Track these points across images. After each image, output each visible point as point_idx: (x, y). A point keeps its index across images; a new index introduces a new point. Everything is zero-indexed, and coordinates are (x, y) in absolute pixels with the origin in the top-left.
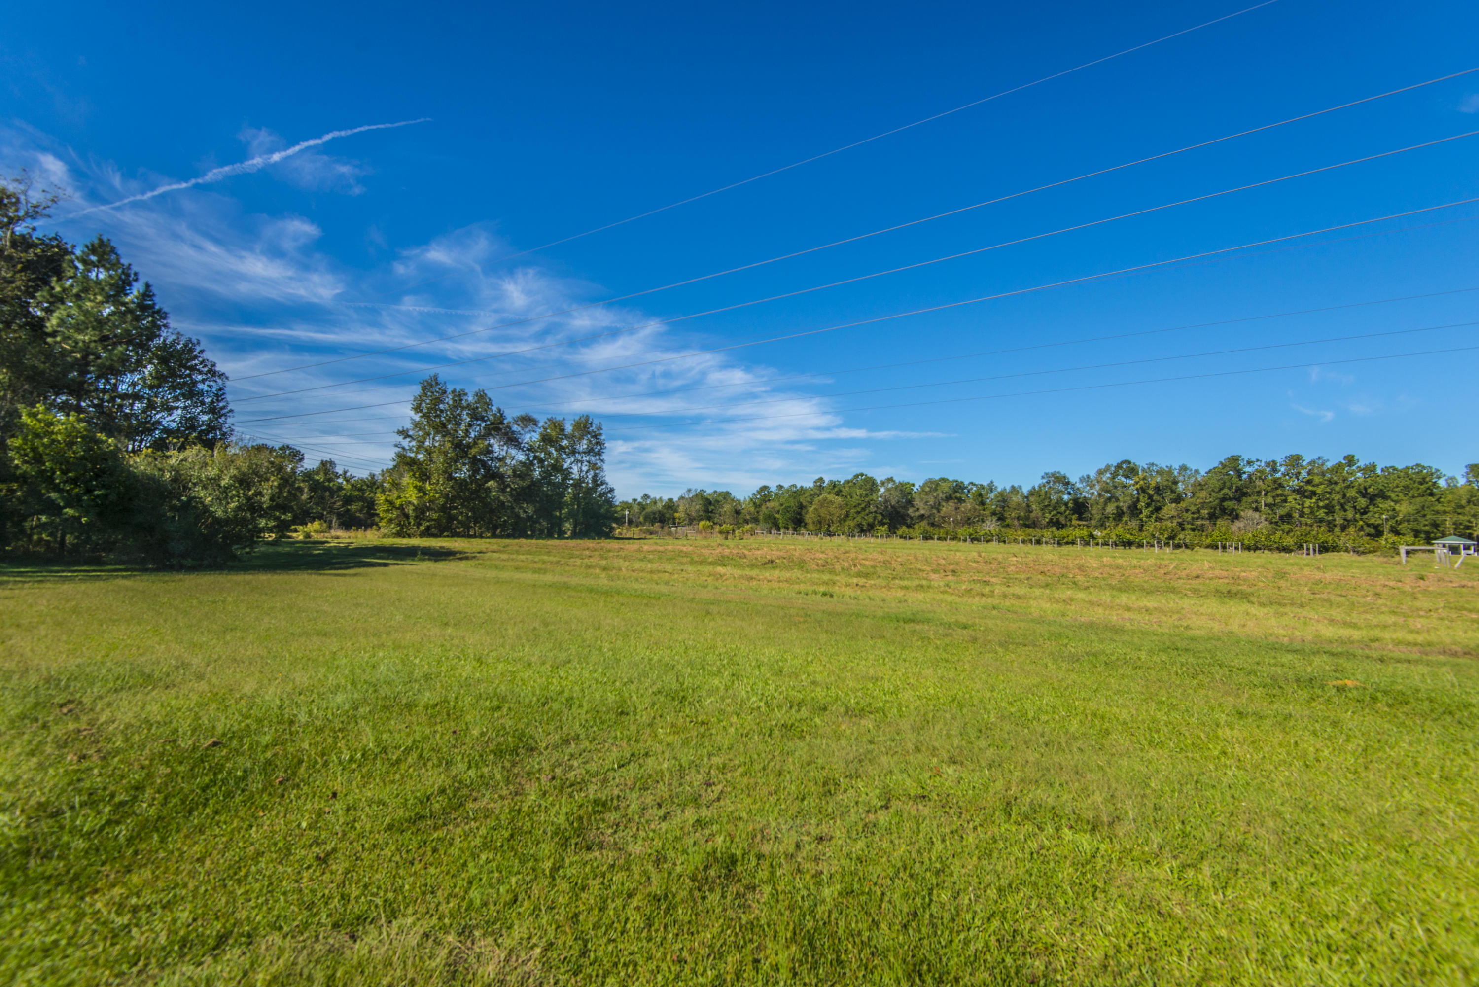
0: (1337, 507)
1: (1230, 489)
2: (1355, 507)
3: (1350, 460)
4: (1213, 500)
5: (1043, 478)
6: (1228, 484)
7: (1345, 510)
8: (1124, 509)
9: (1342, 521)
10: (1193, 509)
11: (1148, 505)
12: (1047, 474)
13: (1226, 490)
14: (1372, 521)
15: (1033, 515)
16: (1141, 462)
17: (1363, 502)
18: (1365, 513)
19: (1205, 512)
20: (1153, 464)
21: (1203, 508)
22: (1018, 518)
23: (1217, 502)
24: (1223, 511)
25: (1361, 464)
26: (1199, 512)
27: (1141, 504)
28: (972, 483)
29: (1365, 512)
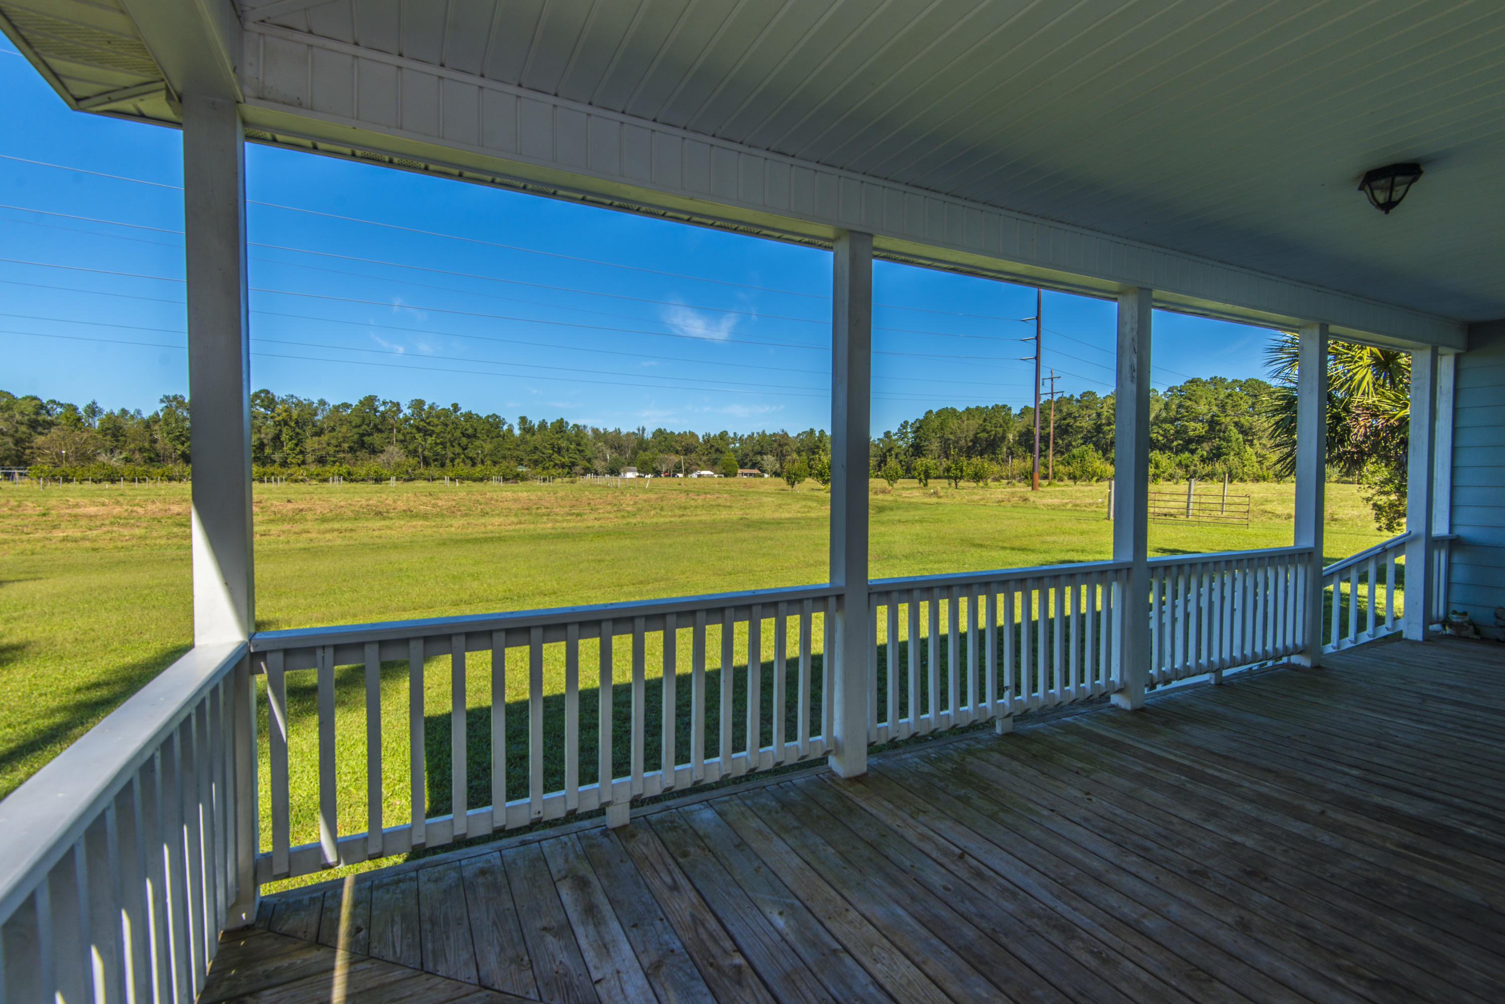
0: (449, 444)
1: (368, 425)
2: (459, 444)
3: (456, 407)
4: (354, 435)
5: (162, 401)
6: (367, 421)
7: (453, 447)
8: (266, 441)
9: (452, 455)
10: (334, 442)
11: (291, 439)
12: (167, 397)
13: (364, 427)
14: (471, 455)
15: (158, 446)
16: (280, 393)
17: (464, 441)
18: (466, 449)
19: (346, 446)
20: (292, 396)
21: (344, 441)
22: (141, 450)
23: (356, 437)
24: (362, 445)
25: (463, 411)
26: (340, 446)
27: (284, 437)
28: (54, 402)
29: (464, 448)
